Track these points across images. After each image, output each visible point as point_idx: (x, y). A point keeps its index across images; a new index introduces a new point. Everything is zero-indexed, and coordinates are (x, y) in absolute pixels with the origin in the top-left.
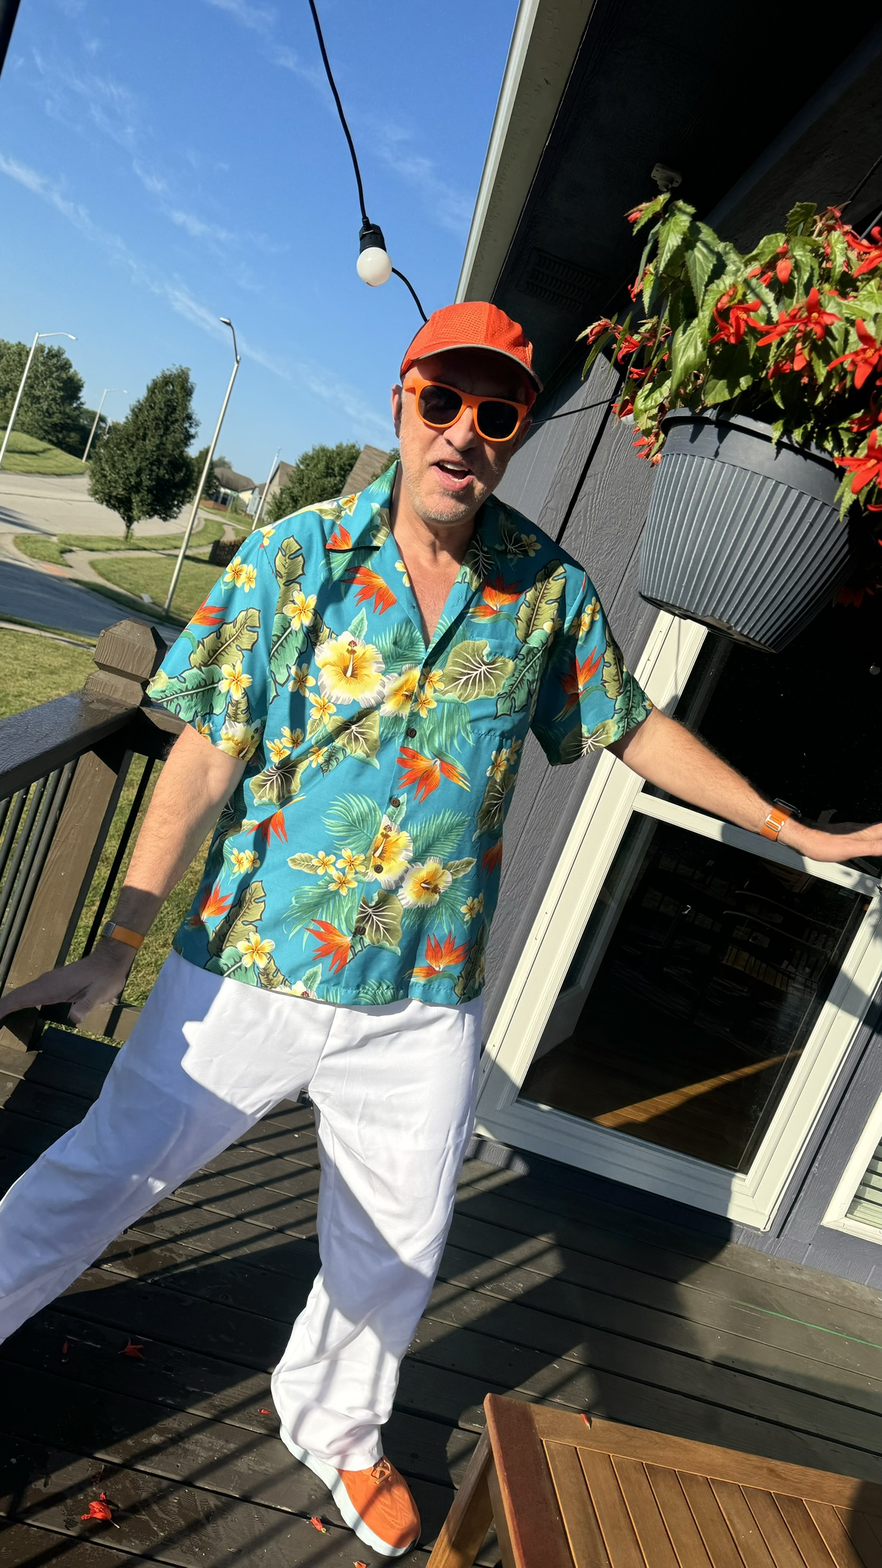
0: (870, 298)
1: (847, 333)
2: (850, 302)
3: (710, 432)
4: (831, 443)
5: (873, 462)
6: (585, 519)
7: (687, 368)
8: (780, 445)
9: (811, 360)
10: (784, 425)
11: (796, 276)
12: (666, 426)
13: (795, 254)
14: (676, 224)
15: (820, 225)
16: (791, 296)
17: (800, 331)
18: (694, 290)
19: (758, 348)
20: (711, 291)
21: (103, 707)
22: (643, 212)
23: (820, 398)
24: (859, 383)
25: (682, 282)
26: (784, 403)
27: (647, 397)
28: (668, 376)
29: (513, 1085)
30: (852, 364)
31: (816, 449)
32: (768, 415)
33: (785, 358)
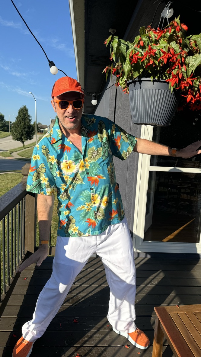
0: (162, 43)
1: (160, 52)
2: (158, 45)
3: (138, 83)
4: (164, 77)
5: (174, 78)
6: (119, 111)
7: (128, 72)
8: (154, 81)
9: (154, 61)
10: (153, 77)
11: (145, 44)
12: (128, 85)
13: (143, 39)
14: (115, 41)
15: (147, 31)
16: (145, 48)
17: (149, 56)
18: (124, 54)
19: (142, 62)
20: (128, 53)
22: (107, 41)
23: (158, 68)
24: (165, 63)
25: (121, 53)
26: (151, 72)
27: (121, 80)
28: (125, 75)
30: (163, 59)
31: (162, 80)
32: (148, 76)
33: (148, 62)
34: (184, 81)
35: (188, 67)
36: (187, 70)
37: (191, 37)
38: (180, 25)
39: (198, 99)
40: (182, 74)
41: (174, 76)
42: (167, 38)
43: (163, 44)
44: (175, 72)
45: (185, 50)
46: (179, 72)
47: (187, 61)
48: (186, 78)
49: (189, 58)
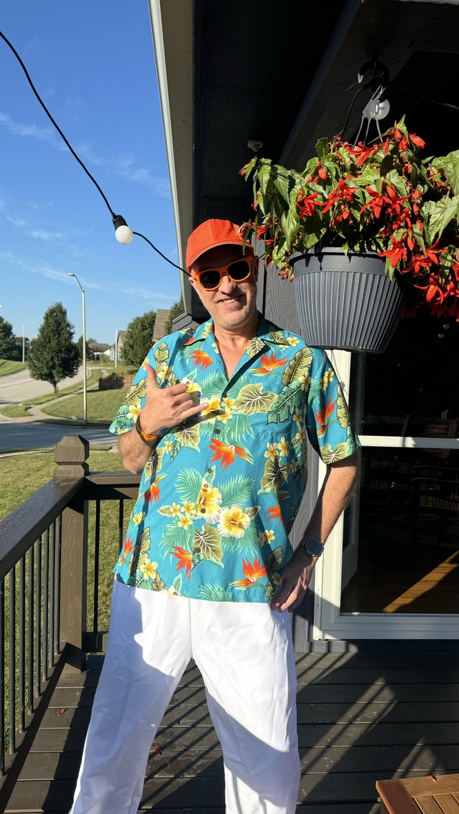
0: (369, 173)
1: (363, 193)
2: (359, 178)
3: (314, 260)
4: (375, 246)
5: (398, 250)
7: (292, 234)
8: (350, 255)
9: (351, 211)
10: (348, 245)
11: (329, 174)
12: (291, 263)
13: (325, 164)
14: (264, 170)
15: (332, 147)
16: (331, 185)
17: (340, 201)
18: (284, 197)
19: (324, 214)
20: (292, 195)
21: (66, 484)
22: (247, 169)
23: (361, 227)
24: (378, 216)
25: (277, 194)
26: (344, 236)
27: (278, 252)
28: (284, 240)
29: (336, 607)
30: (371, 207)
31: (370, 252)
32: (339, 243)
33: (338, 215)
34: (419, 256)
35: (428, 224)
36: (426, 232)
37: (431, 161)
38: (407, 137)
39: (452, 294)
40: (415, 240)
41: (396, 245)
42: (380, 163)
43: (370, 176)
44: (398, 236)
45: (420, 187)
46: (408, 236)
47: (425, 213)
48: (423, 248)
49: (428, 205)
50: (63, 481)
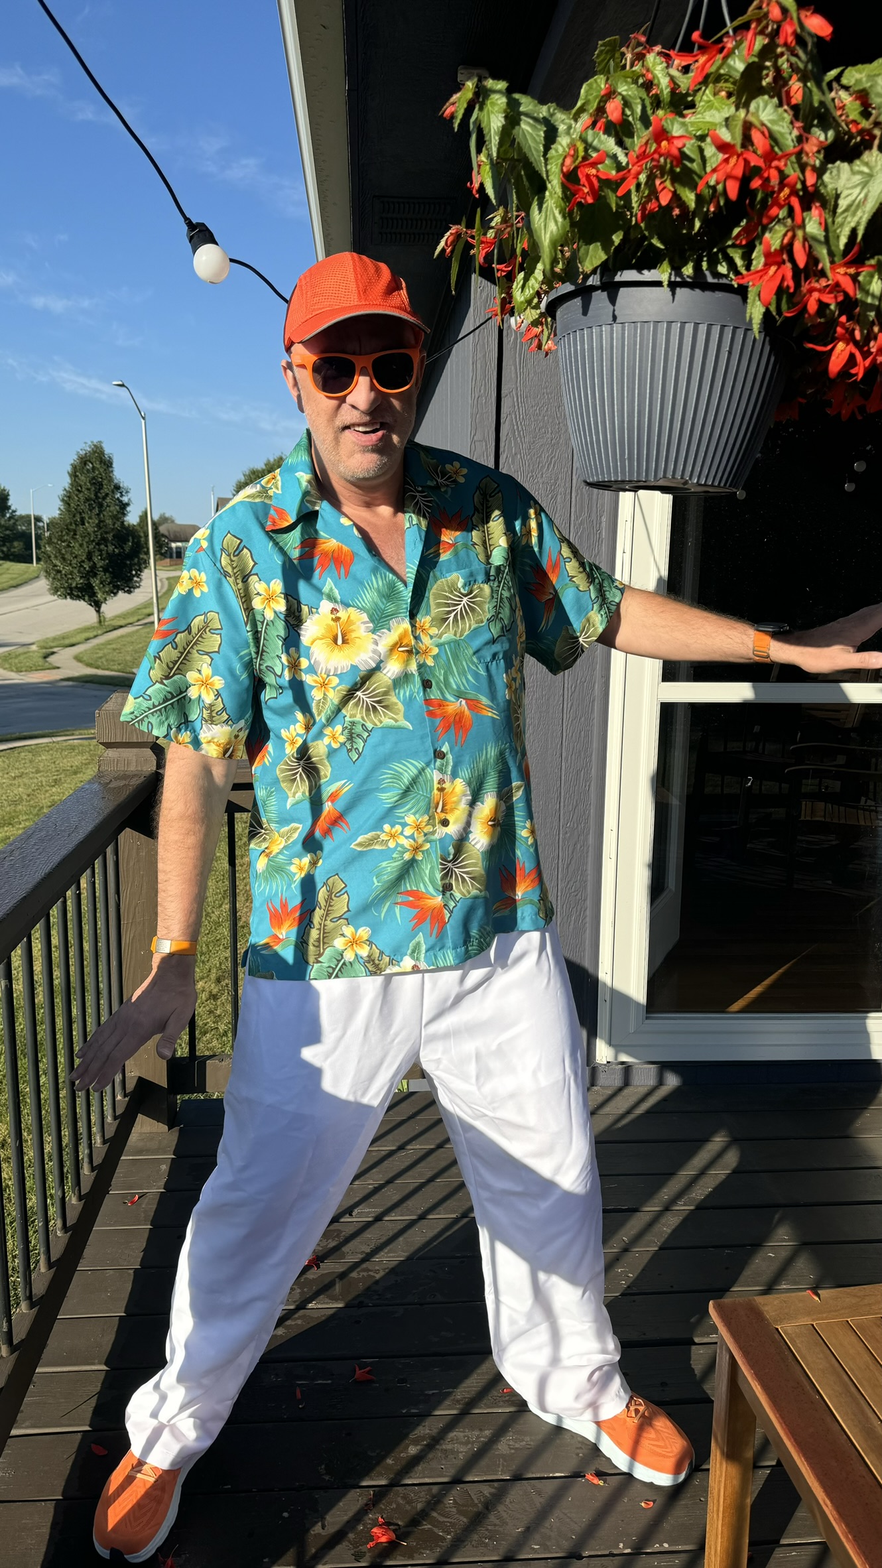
0: (710, 106)
1: (701, 149)
2: (691, 118)
3: (600, 299)
4: (724, 264)
5: (773, 269)
6: (515, 439)
7: (554, 244)
8: (673, 286)
9: (675, 191)
10: (671, 264)
11: (628, 112)
13: (619, 90)
14: (493, 104)
16: (631, 135)
17: (653, 167)
18: (534, 164)
19: (618, 199)
20: (552, 158)
21: (122, 783)
22: (457, 104)
23: (697, 224)
24: (733, 195)
25: (520, 159)
26: (662, 242)
27: (523, 288)
28: (538, 259)
29: (638, 1004)
31: (714, 278)
32: (650, 260)
33: (649, 198)
34: (817, 281)
35: (834, 212)
36: (831, 228)
37: (838, 78)
38: (795, 15)
40: (810, 247)
41: (772, 258)
42: (734, 83)
43: (714, 112)
44: (774, 238)
45: (817, 131)
46: (794, 236)
47: (830, 187)
48: (825, 263)
49: (835, 172)
50: (116, 779)
